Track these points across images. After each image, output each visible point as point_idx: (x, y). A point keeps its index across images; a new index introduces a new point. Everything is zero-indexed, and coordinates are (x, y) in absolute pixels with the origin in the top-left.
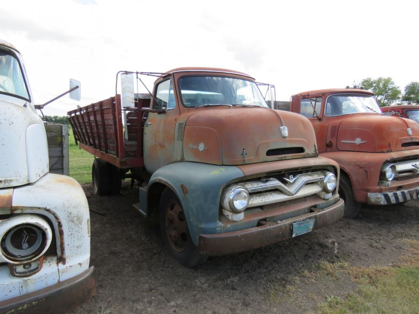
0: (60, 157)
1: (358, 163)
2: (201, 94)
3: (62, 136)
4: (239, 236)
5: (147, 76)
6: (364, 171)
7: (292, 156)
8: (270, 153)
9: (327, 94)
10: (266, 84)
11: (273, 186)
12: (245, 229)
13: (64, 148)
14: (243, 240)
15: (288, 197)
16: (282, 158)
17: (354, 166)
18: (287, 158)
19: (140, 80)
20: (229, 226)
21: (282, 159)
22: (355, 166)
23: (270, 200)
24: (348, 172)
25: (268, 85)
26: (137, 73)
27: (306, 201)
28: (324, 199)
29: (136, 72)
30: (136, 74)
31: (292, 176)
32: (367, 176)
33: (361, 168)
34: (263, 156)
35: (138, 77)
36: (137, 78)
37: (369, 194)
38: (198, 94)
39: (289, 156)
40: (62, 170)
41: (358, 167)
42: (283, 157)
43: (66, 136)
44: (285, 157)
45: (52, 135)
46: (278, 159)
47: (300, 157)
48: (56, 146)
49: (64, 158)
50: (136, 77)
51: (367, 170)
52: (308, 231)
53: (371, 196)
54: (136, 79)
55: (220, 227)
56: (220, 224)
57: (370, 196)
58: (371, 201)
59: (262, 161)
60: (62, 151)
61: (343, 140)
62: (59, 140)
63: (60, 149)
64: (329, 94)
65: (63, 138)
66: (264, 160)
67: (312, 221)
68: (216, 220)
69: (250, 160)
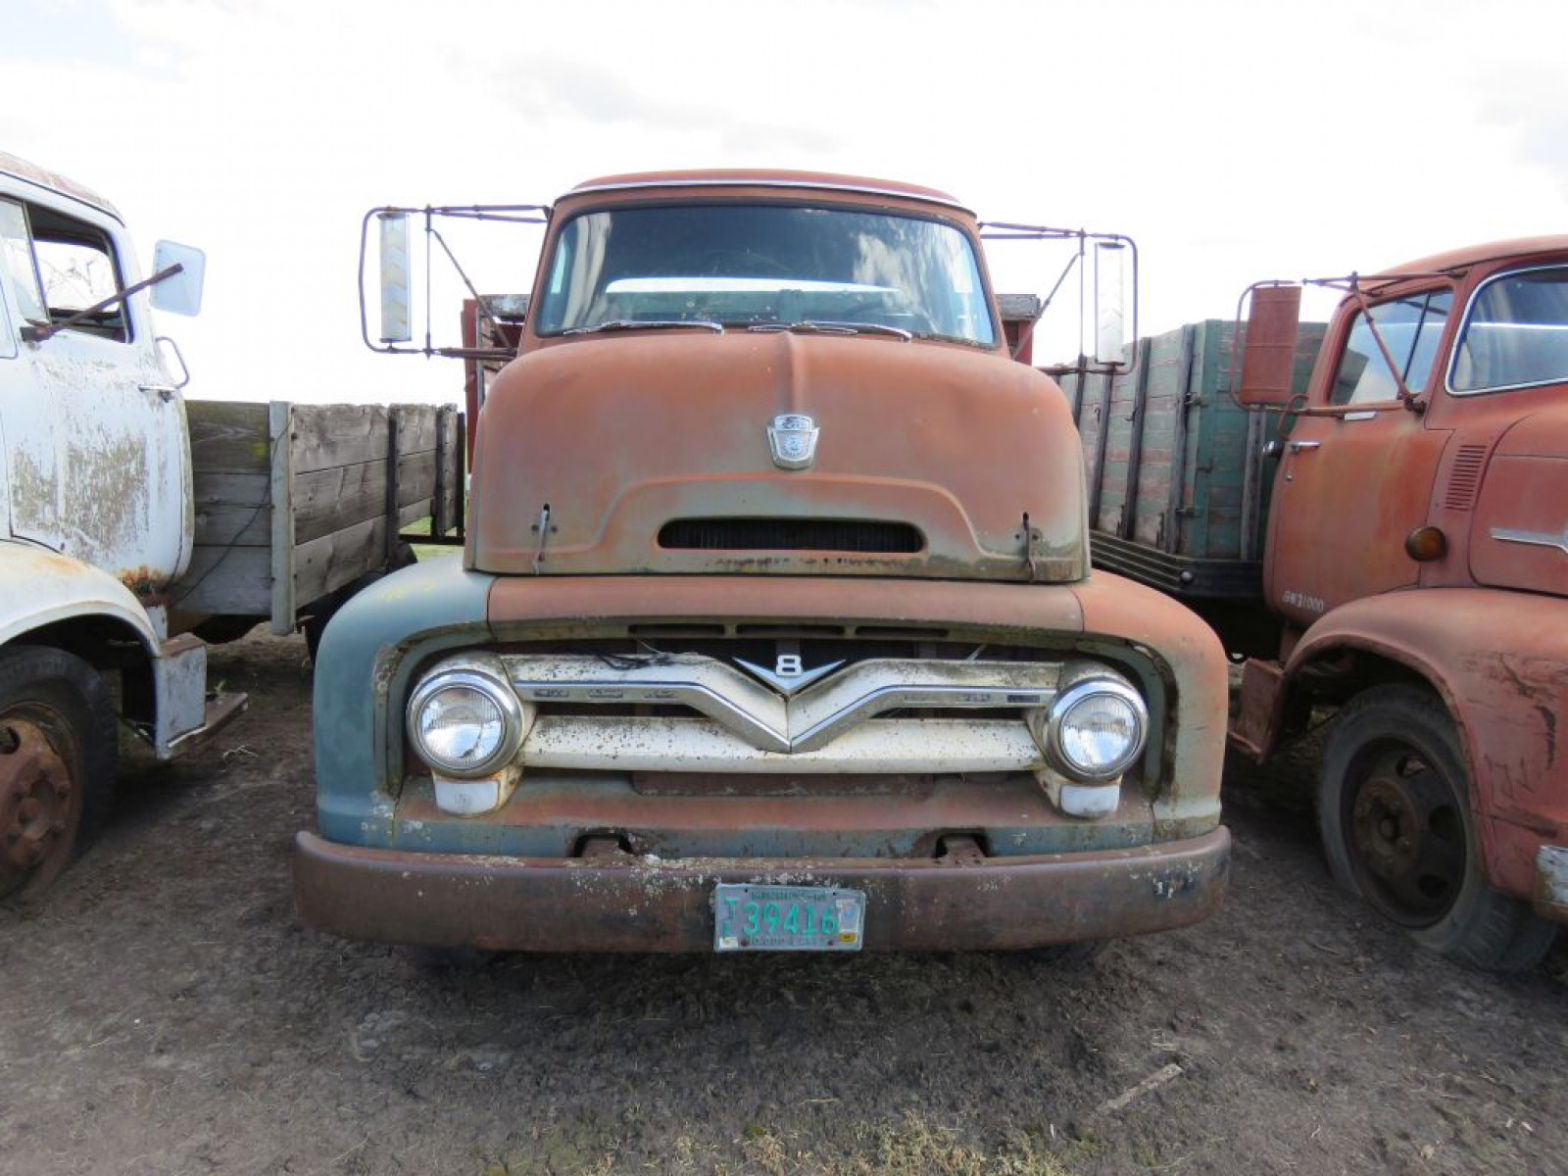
0: (260, 507)
1: (1512, 664)
2: (798, 294)
3: (269, 440)
4: (405, 874)
5: (476, 221)
6: (1538, 714)
7: (812, 562)
8: (678, 533)
9: (1476, 267)
10: (1066, 234)
11: (656, 691)
12: (462, 853)
13: (273, 478)
14: (420, 894)
15: (759, 755)
16: (742, 563)
17: (1492, 674)
18: (772, 568)
19: (439, 237)
20: (418, 825)
21: (746, 569)
22: (1496, 677)
23: (643, 752)
24: (1455, 707)
25: (1082, 235)
26: (429, 211)
27: (926, 795)
28: (1059, 812)
29: (423, 207)
30: (424, 216)
31: (797, 659)
32: (1552, 745)
33: (1524, 691)
34: (640, 546)
35: (433, 226)
36: (429, 229)
37: (1547, 851)
38: (784, 294)
39: (795, 558)
40: (266, 549)
41: (1508, 685)
42: (750, 562)
43: (282, 441)
44: (767, 561)
45: (240, 436)
46: (721, 568)
47: (881, 570)
48: (251, 471)
49: (273, 511)
50: (425, 226)
51: (1552, 707)
52: (830, 943)
53: (1556, 869)
54: (425, 233)
55: (377, 820)
56: (386, 809)
57: (1549, 868)
58: (1552, 897)
59: (628, 568)
60: (268, 488)
61: (1507, 523)
62: (261, 452)
63: (261, 481)
64: (1488, 267)
65: (272, 447)
66: (639, 568)
67: (851, 897)
68: (371, 791)
69: (566, 556)
